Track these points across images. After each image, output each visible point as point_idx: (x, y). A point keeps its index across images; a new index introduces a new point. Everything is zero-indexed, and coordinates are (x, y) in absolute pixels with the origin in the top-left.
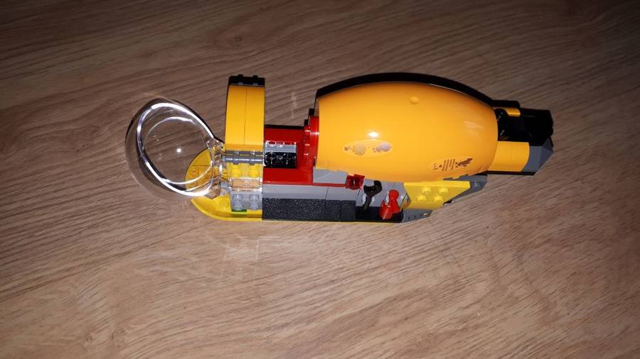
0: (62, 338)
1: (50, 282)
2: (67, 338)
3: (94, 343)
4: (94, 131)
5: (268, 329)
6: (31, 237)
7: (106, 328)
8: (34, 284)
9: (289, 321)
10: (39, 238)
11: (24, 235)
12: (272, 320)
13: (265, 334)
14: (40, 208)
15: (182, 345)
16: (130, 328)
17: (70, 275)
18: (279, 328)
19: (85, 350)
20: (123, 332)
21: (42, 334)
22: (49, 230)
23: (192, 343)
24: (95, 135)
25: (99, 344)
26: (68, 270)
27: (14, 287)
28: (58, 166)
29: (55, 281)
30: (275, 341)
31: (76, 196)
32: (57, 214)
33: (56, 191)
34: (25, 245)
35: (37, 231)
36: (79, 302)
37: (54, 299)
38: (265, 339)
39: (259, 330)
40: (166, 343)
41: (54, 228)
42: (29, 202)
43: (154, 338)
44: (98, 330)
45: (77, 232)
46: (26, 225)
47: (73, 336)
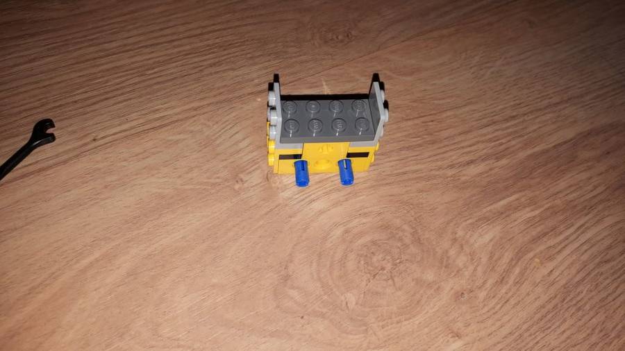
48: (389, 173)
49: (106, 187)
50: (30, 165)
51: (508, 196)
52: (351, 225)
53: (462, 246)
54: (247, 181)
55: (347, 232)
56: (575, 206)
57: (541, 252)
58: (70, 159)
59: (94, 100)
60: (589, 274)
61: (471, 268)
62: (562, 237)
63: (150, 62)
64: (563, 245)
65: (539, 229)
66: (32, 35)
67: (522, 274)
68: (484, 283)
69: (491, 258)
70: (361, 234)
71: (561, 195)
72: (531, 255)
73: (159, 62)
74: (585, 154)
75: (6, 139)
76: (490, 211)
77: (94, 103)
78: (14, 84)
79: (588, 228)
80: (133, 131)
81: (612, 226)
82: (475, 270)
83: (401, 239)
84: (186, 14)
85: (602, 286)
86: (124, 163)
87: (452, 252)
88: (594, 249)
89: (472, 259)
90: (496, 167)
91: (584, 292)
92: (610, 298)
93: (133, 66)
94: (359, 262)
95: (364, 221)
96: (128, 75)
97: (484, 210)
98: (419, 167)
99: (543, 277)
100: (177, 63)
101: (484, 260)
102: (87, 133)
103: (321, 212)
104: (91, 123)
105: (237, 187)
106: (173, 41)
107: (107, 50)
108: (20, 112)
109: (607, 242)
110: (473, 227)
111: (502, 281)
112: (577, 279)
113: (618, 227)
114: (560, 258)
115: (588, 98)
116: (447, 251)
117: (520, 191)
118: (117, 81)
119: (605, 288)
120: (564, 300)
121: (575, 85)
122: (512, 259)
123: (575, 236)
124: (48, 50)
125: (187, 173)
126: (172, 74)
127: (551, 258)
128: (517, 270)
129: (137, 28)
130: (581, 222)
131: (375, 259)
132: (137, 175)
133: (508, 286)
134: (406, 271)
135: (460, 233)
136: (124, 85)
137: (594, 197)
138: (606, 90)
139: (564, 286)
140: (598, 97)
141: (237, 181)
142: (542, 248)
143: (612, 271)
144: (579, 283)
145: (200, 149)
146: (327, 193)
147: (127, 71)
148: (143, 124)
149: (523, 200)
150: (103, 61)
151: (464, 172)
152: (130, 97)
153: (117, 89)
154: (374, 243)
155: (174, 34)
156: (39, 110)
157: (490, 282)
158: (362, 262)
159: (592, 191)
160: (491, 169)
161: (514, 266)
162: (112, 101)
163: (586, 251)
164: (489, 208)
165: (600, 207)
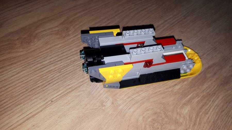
0: (92, 108)
1: (76, 88)
2: (95, 108)
3: (106, 107)
4: (67, 29)
5: (170, 87)
6: (60, 72)
7: (108, 100)
8: (70, 90)
9: (176, 83)
10: (64, 72)
11: (56, 72)
12: (170, 84)
13: (170, 90)
14: (58, 61)
15: (141, 100)
16: (118, 98)
17: (84, 84)
18: (174, 86)
19: (104, 110)
20: (116, 100)
21: (83, 108)
22: (66, 68)
23: (145, 98)
24: (68, 30)
25: (108, 107)
26: (82, 82)
27: (62, 93)
28: (59, 44)
29: (78, 87)
30: (175, 91)
31: (72, 54)
32: (67, 62)
33: (62, 54)
34: (59, 76)
35: (61, 70)
36: (93, 93)
37: (81, 94)
38: (171, 91)
39: (167, 89)
40: (134, 101)
41: (68, 67)
42: (52, 59)
43: (129, 99)
44: (106, 102)
45: (79, 67)
46: (55, 68)
47: (96, 106)
48: (151, 93)
49: (59, 117)
50: (29, 114)
51: (189, 95)
52: (144, 115)
53: (180, 115)
54: (106, 105)
55: (144, 117)
56: (210, 94)
57: (204, 112)
58: (43, 109)
59: (45, 85)
60: (219, 116)
61: (185, 122)
62: (208, 105)
63: (61, 67)
64: (210, 108)
65: (201, 104)
66: (15, 63)
67: (200, 120)
68: (190, 126)
69: (189, 117)
70: (149, 117)
71: (205, 91)
72: (201, 113)
73: (64, 66)
74: (208, 76)
75: (17, 106)
76: (185, 101)
77: (45, 86)
78: (14, 84)
79: (215, 101)
80: (63, 94)
81: (222, 98)
82: (186, 122)
83: (161, 117)
84: (69, 46)
85: (224, 119)
86: (63, 107)
87: (178, 118)
88: (219, 107)
89: (184, 119)
90: (183, 85)
91: (219, 123)
92: (227, 123)
93: (55, 69)
94: (150, 127)
95: (148, 112)
96: (54, 73)
97: (184, 101)
98: (160, 89)
99: (207, 120)
100: (71, 66)
101: (188, 118)
102: (46, 98)
103: (134, 112)
104: (47, 94)
105: (103, 108)
106: (68, 57)
107: (44, 65)
108: (19, 94)
109: (222, 104)
110: (182, 108)
111: (195, 124)
112: (216, 119)
113: (224, 98)
114: (210, 112)
115: (205, 55)
116: (176, 118)
117: (193, 92)
118: (52, 76)
119: (225, 120)
120: (214, 126)
121: (200, 52)
122: (196, 116)
123: (212, 104)
124: (23, 68)
125: (85, 107)
126: (70, 70)
127: (207, 113)
128: (198, 119)
129: (53, 54)
130: (213, 99)
131: (155, 125)
132: (68, 110)
133: (197, 126)
134: (165, 127)
135: (179, 110)
136: (54, 77)
137: (215, 89)
138: (209, 52)
139: (213, 122)
140: (208, 55)
141: (103, 106)
142: (203, 110)
143: (225, 114)
144: (217, 120)
145: (87, 96)
146: (134, 105)
147: (54, 71)
148: (65, 91)
149: (194, 95)
150: (44, 69)
151: (175, 89)
152: (59, 81)
153: (53, 79)
154: (153, 120)
155: (67, 55)
156: (26, 92)
157: (191, 125)
158: (151, 127)
159: (213, 88)
160: (182, 86)
161: (197, 118)
162: (52, 84)
163: (217, 108)
164: (185, 100)
165: (217, 93)
